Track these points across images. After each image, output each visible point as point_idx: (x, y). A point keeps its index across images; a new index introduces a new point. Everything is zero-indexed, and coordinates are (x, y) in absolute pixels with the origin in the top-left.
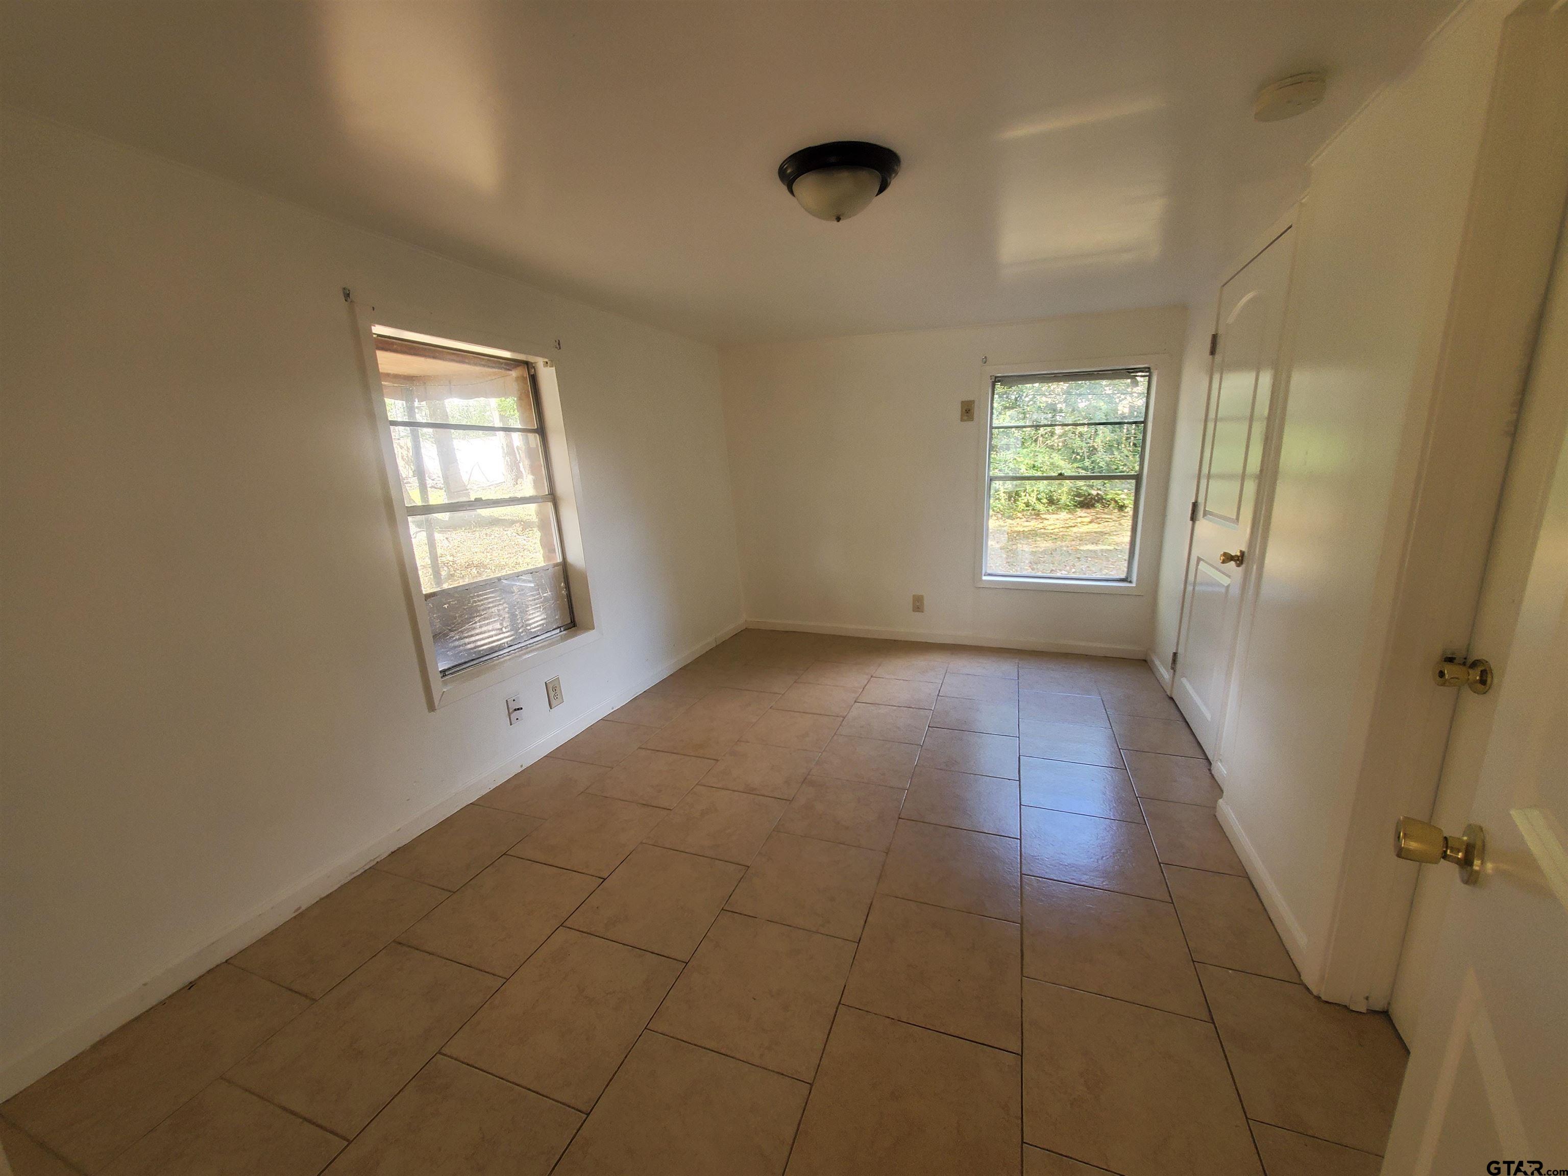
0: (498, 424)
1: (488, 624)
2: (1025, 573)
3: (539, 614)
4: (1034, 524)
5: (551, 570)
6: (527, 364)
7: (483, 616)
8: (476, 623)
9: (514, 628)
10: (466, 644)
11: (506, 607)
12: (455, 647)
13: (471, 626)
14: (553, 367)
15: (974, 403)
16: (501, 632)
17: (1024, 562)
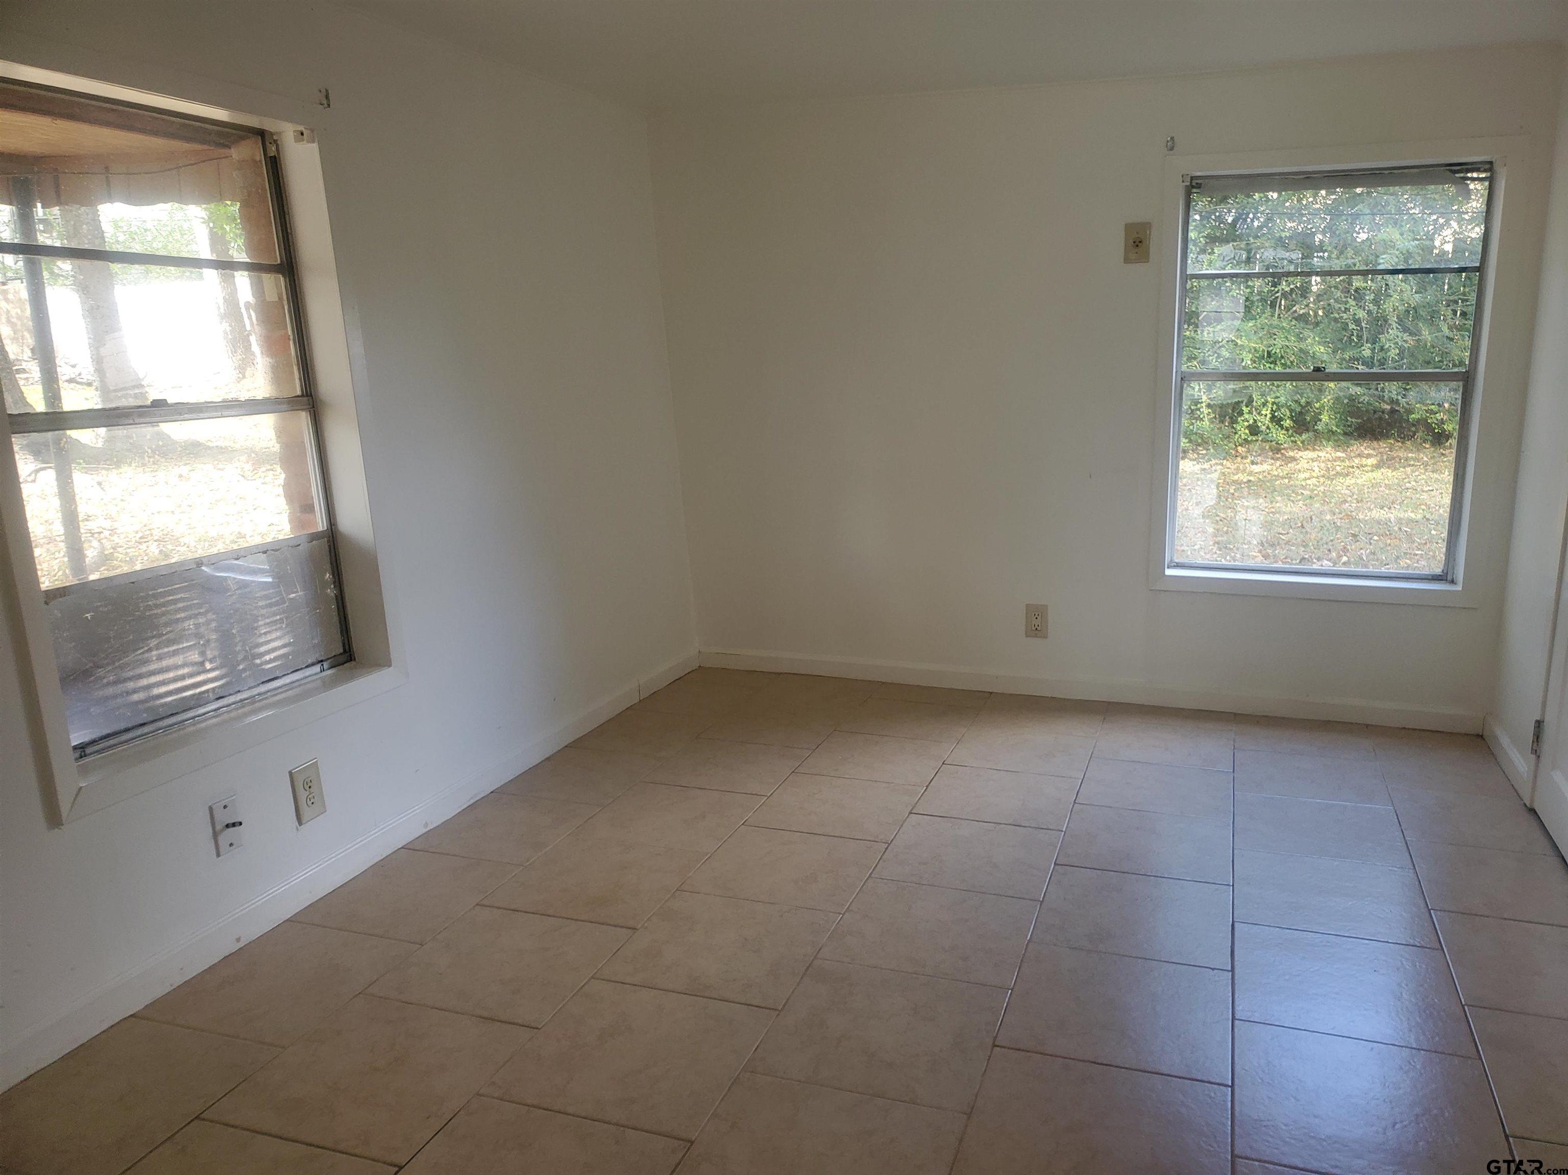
0: (206, 253)
1: (175, 653)
2: (1250, 563)
3: (278, 634)
4: (1269, 467)
5: (304, 547)
6: (261, 134)
7: (164, 638)
8: (150, 650)
9: (228, 661)
10: (128, 693)
11: (213, 620)
12: (107, 698)
13: (140, 657)
14: (314, 142)
15: (1150, 229)
16: (201, 669)
17: (1250, 543)
